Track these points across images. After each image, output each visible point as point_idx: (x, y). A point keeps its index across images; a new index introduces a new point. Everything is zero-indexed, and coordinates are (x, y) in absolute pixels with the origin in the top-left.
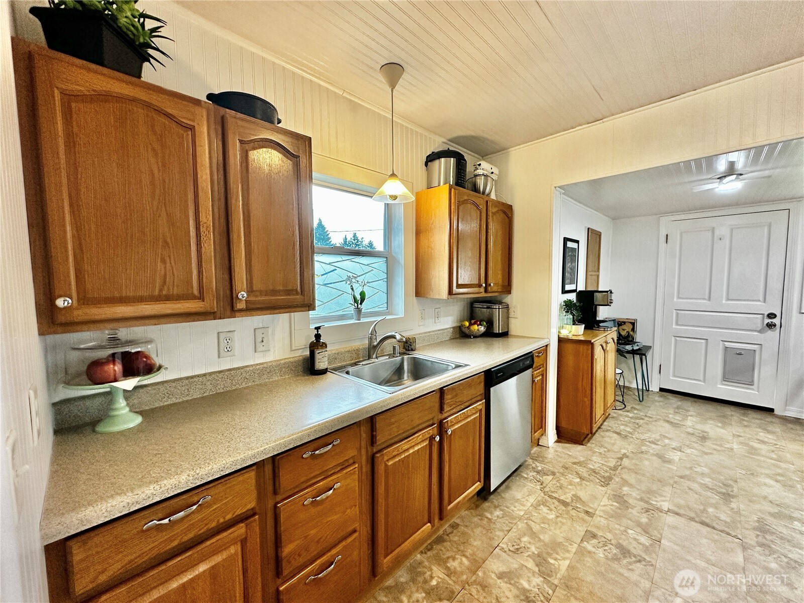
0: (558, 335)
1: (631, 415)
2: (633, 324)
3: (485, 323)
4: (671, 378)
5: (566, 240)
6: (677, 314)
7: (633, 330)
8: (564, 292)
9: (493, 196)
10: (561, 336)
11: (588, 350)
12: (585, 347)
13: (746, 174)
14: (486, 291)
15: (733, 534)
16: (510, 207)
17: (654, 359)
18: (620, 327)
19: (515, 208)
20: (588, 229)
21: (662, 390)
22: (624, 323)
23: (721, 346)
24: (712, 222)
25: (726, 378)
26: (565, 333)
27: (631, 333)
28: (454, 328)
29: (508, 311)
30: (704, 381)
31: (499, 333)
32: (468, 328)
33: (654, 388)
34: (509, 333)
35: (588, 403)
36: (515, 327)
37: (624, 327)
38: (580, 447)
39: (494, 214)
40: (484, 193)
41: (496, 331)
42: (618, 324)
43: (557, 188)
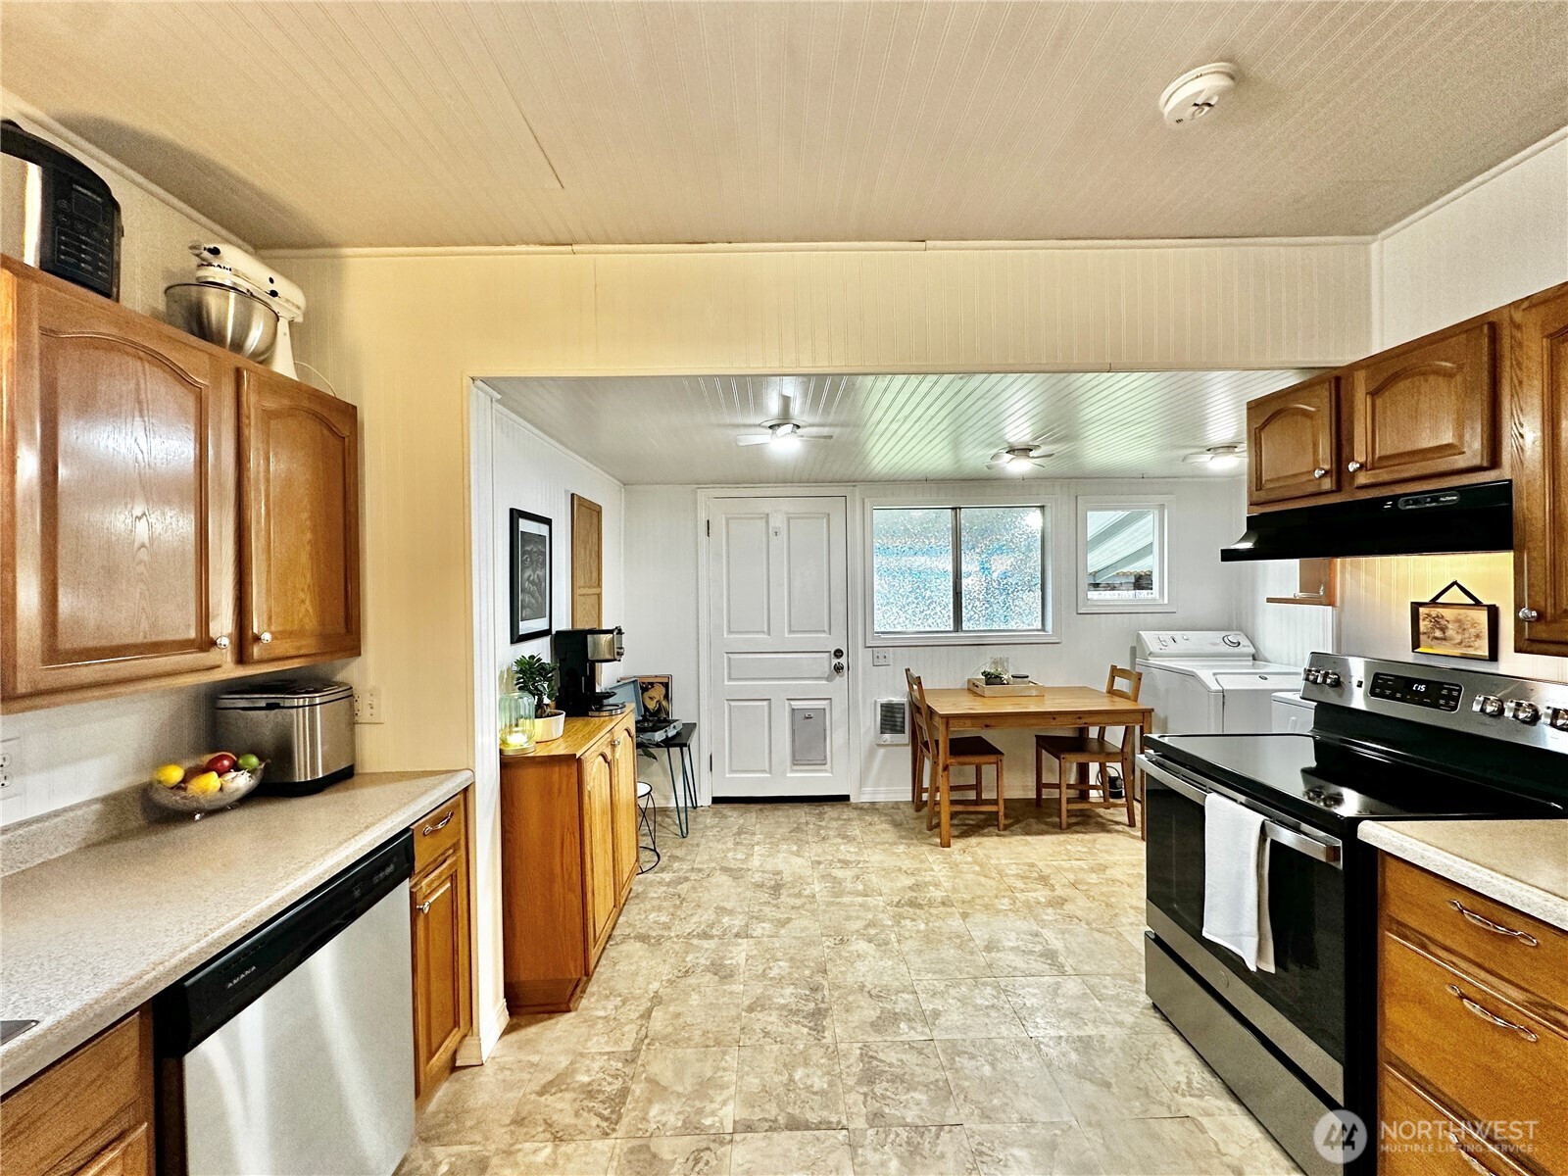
0: (501, 751)
1: (667, 876)
2: (666, 685)
3: (254, 760)
4: (727, 776)
5: (516, 515)
6: (729, 659)
7: (666, 696)
8: (517, 638)
9: (283, 364)
10: (509, 751)
11: (569, 777)
12: (565, 769)
14: (242, 657)
16: (350, 412)
17: (702, 744)
18: (646, 694)
19: (368, 417)
20: (573, 495)
21: (716, 800)
22: (652, 684)
23: (787, 710)
24: (766, 506)
25: (797, 760)
26: (517, 742)
27: (664, 703)
28: (105, 800)
29: (351, 706)
30: (770, 773)
31: (306, 782)
32: (181, 786)
33: (705, 800)
34: (358, 769)
35: (577, 902)
36: (376, 750)
37: (652, 693)
39: (269, 416)
40: (238, 346)
41: (302, 774)
42: (642, 687)
43: (479, 383)
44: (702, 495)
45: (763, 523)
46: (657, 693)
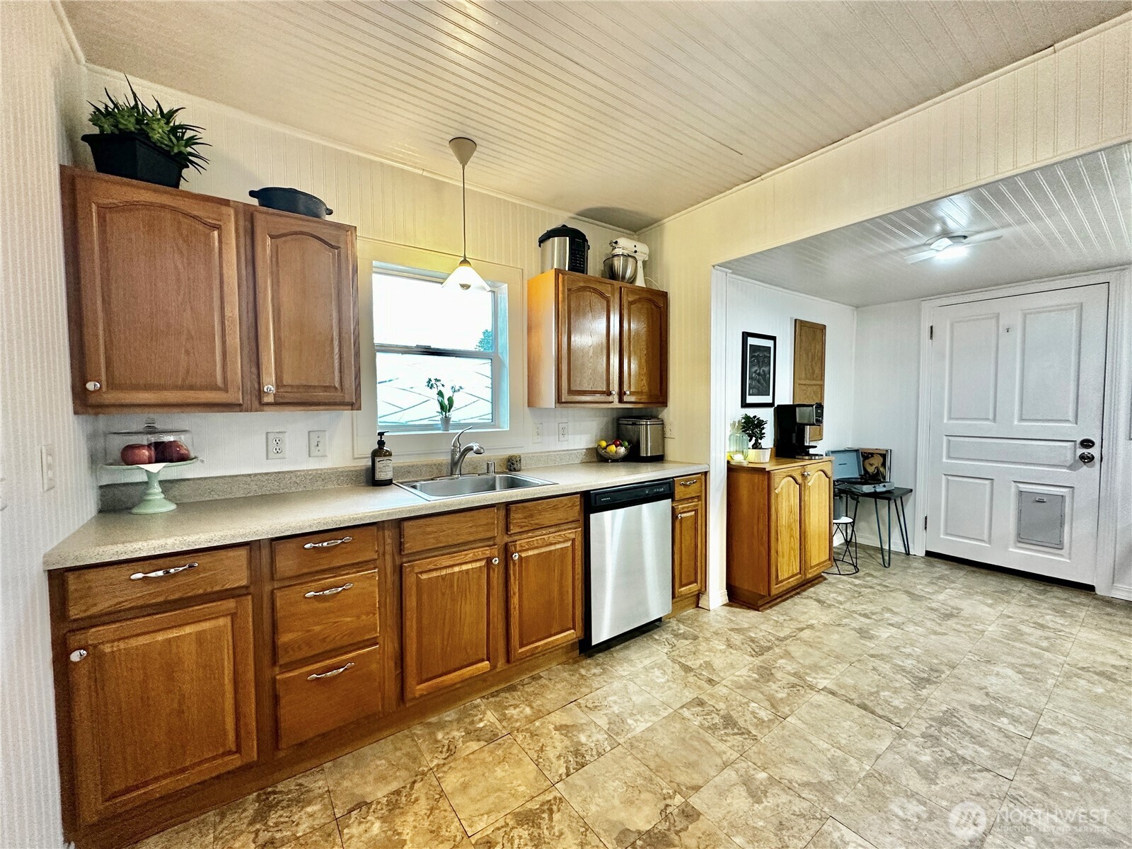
0: (728, 462)
2: (884, 456)
3: (627, 444)
4: (942, 536)
5: (746, 335)
6: (949, 441)
7: (884, 464)
8: (745, 405)
9: (640, 282)
10: (733, 463)
11: (763, 481)
13: (972, 235)
14: (621, 401)
15: (896, 720)
16: (664, 295)
17: (916, 509)
18: (867, 461)
19: (671, 297)
20: (796, 320)
21: (929, 554)
22: (872, 454)
23: (1013, 490)
25: (1022, 538)
26: (738, 459)
27: (882, 469)
29: (663, 428)
30: (990, 542)
31: (647, 457)
32: (605, 448)
33: (918, 550)
34: (666, 458)
36: (672, 449)
37: (872, 461)
38: (753, 613)
39: (630, 303)
40: (623, 277)
41: (643, 454)
42: (863, 456)
43: (716, 267)
44: (926, 305)
45: (994, 321)
46: (877, 461)
